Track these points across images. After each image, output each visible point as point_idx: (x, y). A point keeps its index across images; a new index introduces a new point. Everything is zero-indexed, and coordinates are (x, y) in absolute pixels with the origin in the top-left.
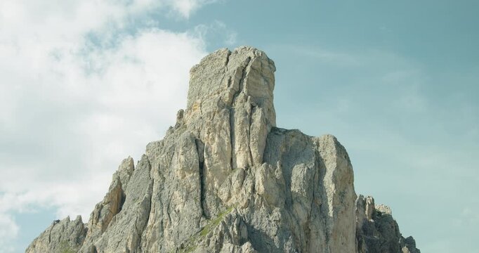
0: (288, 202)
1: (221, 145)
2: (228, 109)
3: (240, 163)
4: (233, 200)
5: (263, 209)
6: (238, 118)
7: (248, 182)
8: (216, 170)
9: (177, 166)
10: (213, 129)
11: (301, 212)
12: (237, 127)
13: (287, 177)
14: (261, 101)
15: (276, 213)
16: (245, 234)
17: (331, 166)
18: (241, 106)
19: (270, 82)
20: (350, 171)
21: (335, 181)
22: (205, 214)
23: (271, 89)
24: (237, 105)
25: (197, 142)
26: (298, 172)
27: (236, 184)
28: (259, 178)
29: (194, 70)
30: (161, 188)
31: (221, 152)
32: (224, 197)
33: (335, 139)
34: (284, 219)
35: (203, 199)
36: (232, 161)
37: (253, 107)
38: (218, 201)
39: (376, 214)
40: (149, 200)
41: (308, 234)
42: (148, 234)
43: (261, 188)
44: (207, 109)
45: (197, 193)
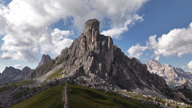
0: (101, 49)
1: (89, 37)
2: (91, 31)
3: (93, 41)
4: (91, 48)
5: (96, 50)
6: (92, 33)
7: (94, 45)
8: (88, 42)
9: (81, 41)
10: (88, 35)
11: (103, 50)
12: (92, 34)
13: (101, 43)
14: (97, 29)
15: (99, 51)
16: (93, 54)
17: (109, 42)
18: (93, 30)
19: (99, 26)
20: (113, 43)
21: (110, 44)
22: (86, 50)
23: (99, 27)
24: (92, 30)
25: (85, 37)
26: (103, 43)
27: (92, 45)
28: (96, 44)
29: (86, 23)
30: (79, 45)
31: (89, 39)
32: (90, 47)
33: (110, 37)
34: (100, 52)
35: (86, 47)
36: (91, 41)
37: (95, 31)
38: (89, 48)
39: (117, 48)
40: (76, 47)
41: (104, 54)
42: (76, 53)
43: (96, 46)
44: (87, 31)
45: (85, 46)
